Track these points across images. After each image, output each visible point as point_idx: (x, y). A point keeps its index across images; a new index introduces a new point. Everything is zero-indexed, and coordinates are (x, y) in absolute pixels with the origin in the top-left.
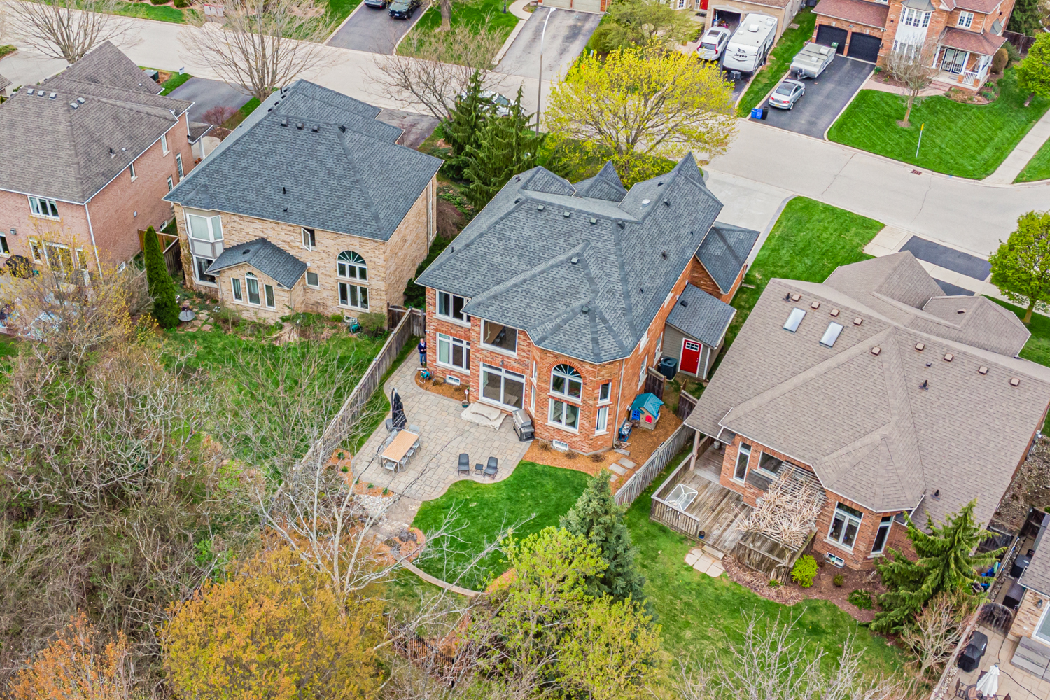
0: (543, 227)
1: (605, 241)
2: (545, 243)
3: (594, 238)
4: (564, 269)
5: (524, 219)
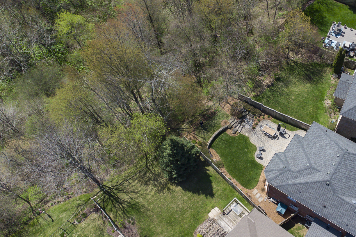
0: (329, 157)
1: (319, 177)
2: (322, 158)
3: (321, 174)
4: (306, 162)
5: (334, 151)
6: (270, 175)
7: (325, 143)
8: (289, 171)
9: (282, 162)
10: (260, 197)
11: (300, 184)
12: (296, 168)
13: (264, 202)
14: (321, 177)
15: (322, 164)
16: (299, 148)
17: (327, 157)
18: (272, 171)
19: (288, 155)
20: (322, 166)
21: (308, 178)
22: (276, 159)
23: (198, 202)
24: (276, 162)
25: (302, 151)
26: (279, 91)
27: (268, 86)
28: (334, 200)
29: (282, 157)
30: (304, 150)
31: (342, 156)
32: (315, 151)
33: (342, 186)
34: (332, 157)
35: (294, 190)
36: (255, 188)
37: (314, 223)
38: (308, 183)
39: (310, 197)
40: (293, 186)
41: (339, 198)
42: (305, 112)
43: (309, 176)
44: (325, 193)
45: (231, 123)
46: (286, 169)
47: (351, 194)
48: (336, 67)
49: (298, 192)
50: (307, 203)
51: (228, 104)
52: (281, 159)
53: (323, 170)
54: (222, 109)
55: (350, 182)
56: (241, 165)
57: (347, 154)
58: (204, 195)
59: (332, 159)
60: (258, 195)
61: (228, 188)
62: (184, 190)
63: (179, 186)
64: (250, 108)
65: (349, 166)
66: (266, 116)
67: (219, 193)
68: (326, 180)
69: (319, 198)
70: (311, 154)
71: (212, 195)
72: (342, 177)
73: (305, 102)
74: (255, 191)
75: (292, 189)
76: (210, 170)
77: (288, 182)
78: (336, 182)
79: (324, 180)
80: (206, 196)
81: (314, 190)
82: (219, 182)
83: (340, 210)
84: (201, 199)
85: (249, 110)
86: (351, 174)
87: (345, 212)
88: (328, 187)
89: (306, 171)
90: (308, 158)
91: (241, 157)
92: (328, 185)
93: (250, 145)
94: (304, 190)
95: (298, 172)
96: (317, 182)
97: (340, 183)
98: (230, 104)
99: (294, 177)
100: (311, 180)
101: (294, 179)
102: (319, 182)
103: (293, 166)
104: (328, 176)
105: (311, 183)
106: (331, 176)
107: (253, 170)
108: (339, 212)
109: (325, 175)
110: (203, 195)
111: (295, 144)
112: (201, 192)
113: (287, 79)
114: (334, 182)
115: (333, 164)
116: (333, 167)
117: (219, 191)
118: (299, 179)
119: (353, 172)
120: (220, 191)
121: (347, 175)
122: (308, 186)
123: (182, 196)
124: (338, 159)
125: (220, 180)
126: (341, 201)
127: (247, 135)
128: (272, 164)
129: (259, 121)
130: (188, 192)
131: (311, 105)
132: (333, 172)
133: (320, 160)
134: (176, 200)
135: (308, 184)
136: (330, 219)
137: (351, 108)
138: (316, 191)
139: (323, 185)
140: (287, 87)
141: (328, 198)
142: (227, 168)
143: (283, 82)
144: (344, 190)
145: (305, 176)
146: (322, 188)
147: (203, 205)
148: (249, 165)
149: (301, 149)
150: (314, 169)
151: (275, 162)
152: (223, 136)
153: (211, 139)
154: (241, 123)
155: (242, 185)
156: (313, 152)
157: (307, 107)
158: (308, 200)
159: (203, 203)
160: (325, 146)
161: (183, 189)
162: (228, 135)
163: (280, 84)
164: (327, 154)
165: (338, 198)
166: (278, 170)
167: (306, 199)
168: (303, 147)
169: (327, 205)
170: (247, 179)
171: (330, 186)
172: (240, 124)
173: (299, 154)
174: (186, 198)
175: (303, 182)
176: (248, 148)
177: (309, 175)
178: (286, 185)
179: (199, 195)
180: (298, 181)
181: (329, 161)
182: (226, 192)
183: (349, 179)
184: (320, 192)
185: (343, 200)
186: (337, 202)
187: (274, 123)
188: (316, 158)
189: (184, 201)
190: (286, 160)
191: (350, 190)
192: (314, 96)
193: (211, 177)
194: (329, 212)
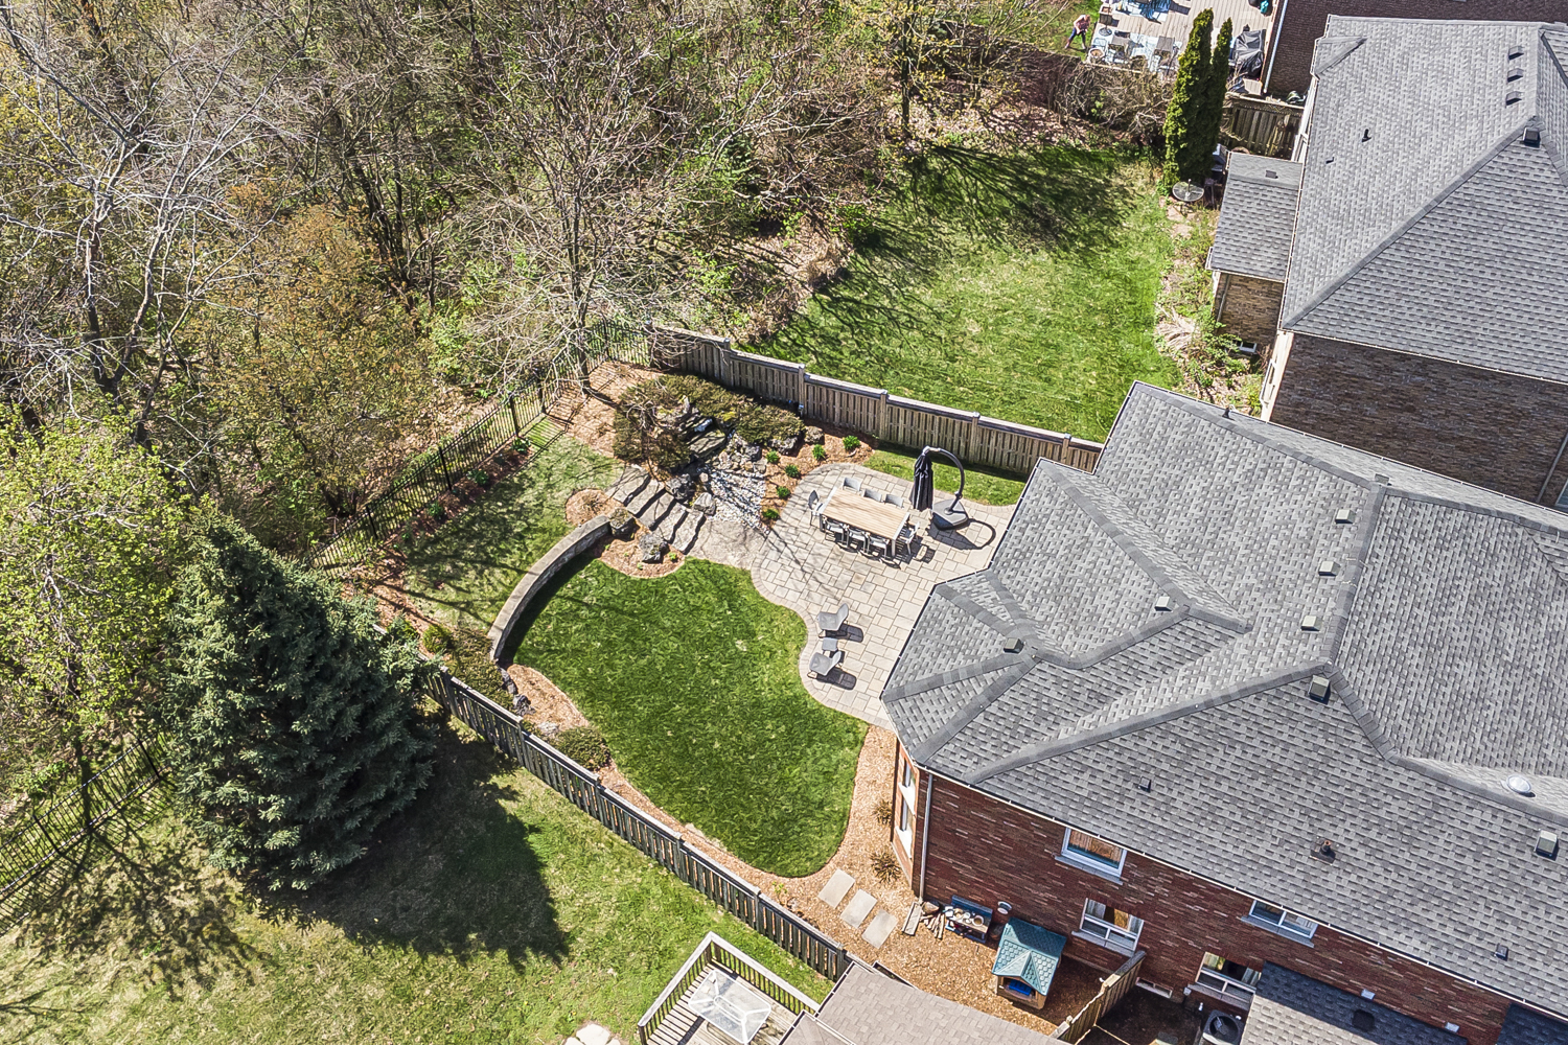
0: (1288, 538)
1: (1252, 661)
2: (1242, 551)
3: (1260, 639)
4: (1144, 593)
5: (1308, 498)
6: (928, 716)
7: (1240, 471)
8: (1045, 666)
9: (990, 619)
10: (871, 916)
11: (1138, 729)
12: (1086, 641)
13: (905, 941)
14: (1262, 658)
15: (1249, 588)
16: (1079, 527)
17: (1273, 542)
18: (935, 684)
19: (1019, 578)
20: (1255, 594)
21: (1179, 683)
22: (949, 616)
23: (462, 1007)
24: (947, 631)
25: (1104, 542)
26: (886, 303)
27: (820, 283)
28: (1379, 796)
29: (981, 598)
30: (1114, 533)
31: (1369, 513)
32: (1184, 527)
33: (1412, 697)
34: (1303, 533)
35: (1098, 781)
36: (831, 864)
37: (1265, 1002)
38: (1186, 713)
39: (1219, 803)
40: (1092, 756)
41: (1411, 774)
42: (1060, 397)
43: (1181, 673)
44: (1314, 756)
45: (626, 503)
46: (1025, 655)
47: (1478, 745)
48: (1185, 138)
49: (1129, 785)
50: (1202, 854)
51: (594, 402)
52: (981, 609)
53: (1268, 614)
54: (561, 433)
55: (1455, 669)
56: (723, 739)
57: (1392, 500)
58: (502, 954)
59: (1308, 543)
60: (862, 902)
61: (656, 890)
62: (361, 942)
63: (319, 917)
64: (729, 406)
65: (1424, 575)
66: (834, 444)
67: (600, 930)
68: (1301, 668)
69: (1277, 800)
70: (1162, 545)
71: (555, 945)
72: (1399, 639)
73: (1048, 346)
74: (836, 881)
75: (1086, 776)
76: (527, 793)
77: (1053, 735)
78: (1368, 672)
79: (1292, 671)
80: (516, 957)
81: (1238, 753)
82: (593, 858)
83: (1435, 858)
84: (481, 985)
85: (727, 416)
86: (1445, 619)
87: (1468, 860)
88: (1330, 713)
89: (1154, 640)
90: (1153, 571)
91: (715, 689)
92: (1325, 700)
93: (759, 615)
94: (1166, 767)
95: (1104, 658)
96: (1244, 692)
97: (1395, 681)
98: (607, 400)
99: (1083, 698)
100: (1202, 690)
101: (1087, 709)
102: (1258, 691)
103: (1063, 635)
104: (1312, 640)
105: (1209, 704)
106: (1331, 636)
107: (803, 753)
108: (1432, 873)
109: (1287, 643)
110: (491, 956)
111: (1047, 516)
112: (473, 936)
113: (918, 237)
114: (1360, 675)
115: (1327, 567)
116: (1326, 587)
117: (595, 916)
118: (1120, 701)
119: (1454, 610)
120: (606, 917)
121: (1424, 624)
122: (1190, 735)
123: (345, 983)
124: (1345, 533)
125: (593, 847)
126: (1433, 790)
127: (732, 561)
128: (928, 645)
129: (795, 474)
130: (385, 953)
131: (1084, 354)
132: (1340, 612)
133: (1228, 569)
134: (310, 1014)
135: (1193, 722)
136: (1382, 932)
137: (1341, 275)
138: (1249, 757)
139: (1291, 707)
140: (928, 278)
141: (1340, 790)
142: (636, 767)
143: (899, 253)
144: (1433, 722)
145: (1159, 674)
146: (1285, 728)
147: (498, 1020)
148: (773, 730)
149: (1096, 530)
150: (1207, 618)
151: (940, 634)
152: (584, 583)
153: (511, 606)
154: (687, 495)
155: (746, 855)
156: (1176, 534)
157: (1066, 366)
158: (1205, 831)
159: (496, 1007)
160: (1239, 488)
161: (351, 936)
162: (613, 573)
163: (885, 270)
164: (1264, 524)
165: (1404, 775)
166: (972, 674)
167: (1194, 827)
168: (1102, 520)
169: (1341, 840)
170: (774, 813)
171: (1337, 705)
172: (681, 502)
173: (1090, 558)
174: (373, 991)
175: (1156, 715)
176: (750, 635)
177: (1182, 669)
178: (1041, 756)
179: (463, 960)
180: (1118, 713)
181: (1293, 559)
182: (645, 916)
183: (1445, 651)
184: (1277, 760)
185: (1442, 780)
186: (1403, 804)
187: (890, 477)
188: (1204, 562)
189: (367, 1011)
190: (1012, 607)
191: (1469, 719)
192: (1090, 310)
193: (532, 838)
194: (1364, 882)
